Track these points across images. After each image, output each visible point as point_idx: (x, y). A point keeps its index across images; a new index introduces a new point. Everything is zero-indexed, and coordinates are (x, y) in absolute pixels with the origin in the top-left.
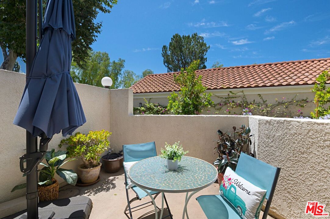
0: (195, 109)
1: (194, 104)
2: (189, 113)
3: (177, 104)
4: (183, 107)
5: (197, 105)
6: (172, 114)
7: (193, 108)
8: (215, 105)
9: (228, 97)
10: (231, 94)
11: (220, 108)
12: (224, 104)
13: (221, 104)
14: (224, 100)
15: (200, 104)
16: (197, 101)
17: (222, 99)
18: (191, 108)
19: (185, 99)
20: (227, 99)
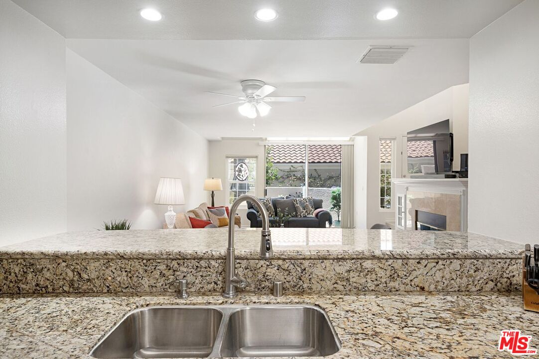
9: (290, 170)
10: (292, 168)
11: (283, 181)
12: (286, 177)
13: (283, 178)
14: (286, 174)
17: (284, 172)
20: (289, 173)
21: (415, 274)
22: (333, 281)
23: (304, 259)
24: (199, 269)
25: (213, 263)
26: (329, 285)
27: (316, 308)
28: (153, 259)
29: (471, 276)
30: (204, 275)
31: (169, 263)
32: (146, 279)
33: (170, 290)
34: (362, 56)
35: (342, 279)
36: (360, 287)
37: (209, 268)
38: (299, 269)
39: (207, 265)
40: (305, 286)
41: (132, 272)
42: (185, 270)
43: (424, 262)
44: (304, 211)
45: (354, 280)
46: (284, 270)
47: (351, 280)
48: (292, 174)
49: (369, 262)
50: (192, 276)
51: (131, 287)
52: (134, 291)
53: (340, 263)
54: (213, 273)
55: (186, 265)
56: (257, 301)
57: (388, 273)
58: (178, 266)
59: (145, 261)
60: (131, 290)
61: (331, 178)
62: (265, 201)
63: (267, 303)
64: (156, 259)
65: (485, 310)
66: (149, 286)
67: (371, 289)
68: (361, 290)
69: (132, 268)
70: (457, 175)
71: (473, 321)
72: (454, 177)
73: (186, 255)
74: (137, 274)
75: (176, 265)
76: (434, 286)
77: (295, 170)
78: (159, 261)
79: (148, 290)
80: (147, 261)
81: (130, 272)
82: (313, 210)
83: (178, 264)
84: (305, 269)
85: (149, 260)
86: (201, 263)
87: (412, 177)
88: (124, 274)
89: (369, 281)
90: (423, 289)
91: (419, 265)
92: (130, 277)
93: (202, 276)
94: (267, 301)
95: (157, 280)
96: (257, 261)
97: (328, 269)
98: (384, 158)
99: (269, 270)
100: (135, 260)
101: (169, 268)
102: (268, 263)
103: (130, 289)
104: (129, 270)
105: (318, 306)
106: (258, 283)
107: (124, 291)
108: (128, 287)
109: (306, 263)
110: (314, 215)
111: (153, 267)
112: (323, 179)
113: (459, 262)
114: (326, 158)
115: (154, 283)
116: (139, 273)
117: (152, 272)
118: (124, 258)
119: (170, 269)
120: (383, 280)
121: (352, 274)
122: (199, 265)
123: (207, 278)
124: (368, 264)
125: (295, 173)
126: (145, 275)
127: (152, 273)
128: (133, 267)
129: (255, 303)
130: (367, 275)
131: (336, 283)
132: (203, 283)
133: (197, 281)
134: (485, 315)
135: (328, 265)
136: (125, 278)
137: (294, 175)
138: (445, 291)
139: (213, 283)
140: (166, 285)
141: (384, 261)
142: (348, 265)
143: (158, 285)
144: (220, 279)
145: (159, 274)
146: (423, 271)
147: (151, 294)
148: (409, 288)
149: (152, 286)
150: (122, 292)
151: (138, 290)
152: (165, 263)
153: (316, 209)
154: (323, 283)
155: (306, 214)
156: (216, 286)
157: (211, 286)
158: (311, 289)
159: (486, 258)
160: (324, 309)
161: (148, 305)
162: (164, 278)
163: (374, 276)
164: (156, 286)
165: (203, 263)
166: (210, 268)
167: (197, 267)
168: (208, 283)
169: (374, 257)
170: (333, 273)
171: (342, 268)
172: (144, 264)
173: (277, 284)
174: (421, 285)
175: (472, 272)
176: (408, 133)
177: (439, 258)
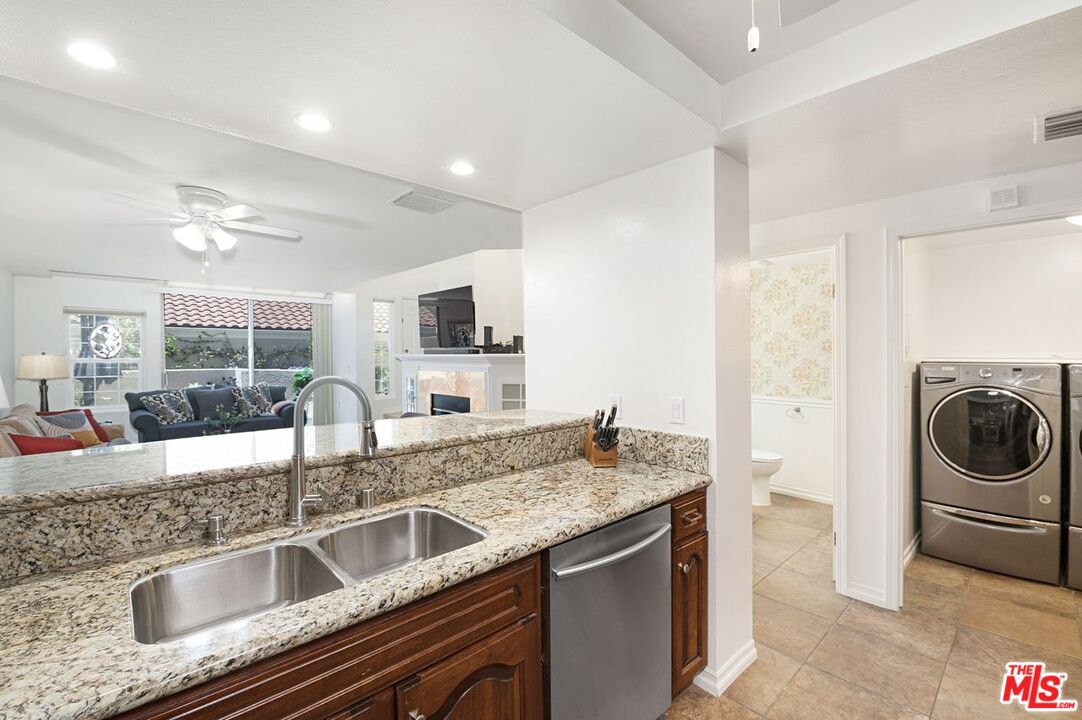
9: (199, 340)
12: (191, 351)
14: (191, 346)
17: (187, 343)
20: (197, 344)
21: (506, 453)
22: (429, 477)
23: (395, 456)
24: (235, 496)
25: (260, 482)
26: (423, 482)
27: (424, 509)
28: (142, 494)
29: (549, 448)
30: (245, 503)
31: (176, 494)
32: (127, 532)
33: (179, 541)
34: (398, 197)
35: (437, 473)
36: (457, 478)
37: (253, 492)
38: (388, 470)
39: (250, 487)
40: (396, 489)
41: (93, 525)
42: (209, 501)
43: (514, 440)
44: (255, 407)
45: (450, 471)
46: (369, 474)
47: (448, 471)
48: (203, 346)
49: (465, 448)
50: (222, 509)
51: (92, 553)
52: (99, 558)
53: (436, 454)
54: (261, 498)
55: (210, 494)
56: (345, 519)
57: (483, 457)
58: (194, 498)
59: (123, 501)
60: (92, 558)
61: (280, 353)
62: (172, 395)
63: (360, 519)
64: (148, 493)
65: (570, 474)
66: (134, 543)
67: (467, 478)
68: (459, 482)
69: (91, 518)
70: (481, 350)
71: (567, 483)
72: (478, 352)
73: (214, 477)
74: (106, 526)
75: (191, 496)
76: (521, 463)
77: (209, 338)
78: (155, 495)
79: (131, 550)
80: (128, 500)
81: (88, 526)
82: (270, 404)
83: (196, 495)
84: (395, 469)
85: (133, 497)
86: (239, 485)
87: (425, 352)
88: (74, 531)
89: (465, 469)
90: (513, 468)
91: (510, 444)
92: (90, 535)
93: (241, 506)
94: (359, 516)
95: (152, 528)
96: (331, 469)
97: (422, 464)
98: (379, 326)
99: (348, 478)
100: (98, 502)
101: (176, 503)
102: (347, 469)
103: (90, 556)
104: (85, 523)
105: (427, 506)
106: (333, 499)
107: (74, 563)
108: (83, 554)
109: (397, 461)
110: (273, 412)
111: (142, 509)
112: (265, 354)
113: (540, 436)
114: (271, 321)
115: (146, 535)
116: (109, 524)
117: (140, 517)
118: (76, 502)
119: (178, 506)
120: (479, 466)
121: (448, 465)
122: (235, 490)
123: (251, 507)
124: (464, 451)
125: (211, 345)
126: (125, 525)
127: (141, 520)
128: (96, 515)
129: (343, 522)
130: (463, 463)
131: (432, 479)
132: (243, 516)
133: (232, 516)
134: (573, 476)
135: (422, 458)
136: (77, 539)
137: (208, 349)
138: (531, 467)
139: (262, 513)
140: (170, 534)
141: (479, 445)
142: (444, 455)
143: (153, 537)
144: (273, 504)
145: (155, 517)
146: (513, 449)
147: (140, 554)
148: (501, 469)
149: (141, 542)
150: (71, 565)
151: (109, 554)
152: (168, 496)
153: (274, 403)
154: (417, 482)
155: (259, 412)
156: (266, 515)
157: (257, 519)
158: (402, 491)
159: (560, 428)
160: (436, 507)
161: (157, 568)
162: (166, 524)
163: (470, 463)
164: (149, 540)
165: (243, 485)
166: (255, 490)
167: (233, 493)
168: (253, 514)
169: (471, 441)
170: (427, 467)
171: (436, 461)
172: (121, 505)
173: (366, 493)
174: (511, 464)
175: (550, 444)
176: (420, 296)
177: (526, 434)
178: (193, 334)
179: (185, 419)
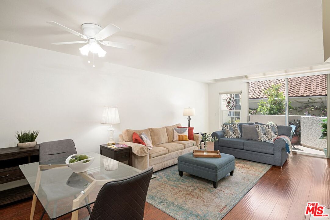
0: (278, 112)
1: (277, 109)
2: (274, 114)
3: (265, 108)
4: (269, 110)
5: (280, 109)
6: (262, 114)
7: (277, 111)
8: (296, 109)
9: (308, 102)
10: (310, 100)
11: (301, 111)
12: (304, 107)
13: (301, 108)
14: (304, 105)
15: (283, 108)
16: (280, 107)
17: (302, 104)
18: (276, 111)
19: (271, 106)
20: (307, 104)
44: (265, 137)
110: (273, 141)
178: (305, 100)
179: (235, 137)
